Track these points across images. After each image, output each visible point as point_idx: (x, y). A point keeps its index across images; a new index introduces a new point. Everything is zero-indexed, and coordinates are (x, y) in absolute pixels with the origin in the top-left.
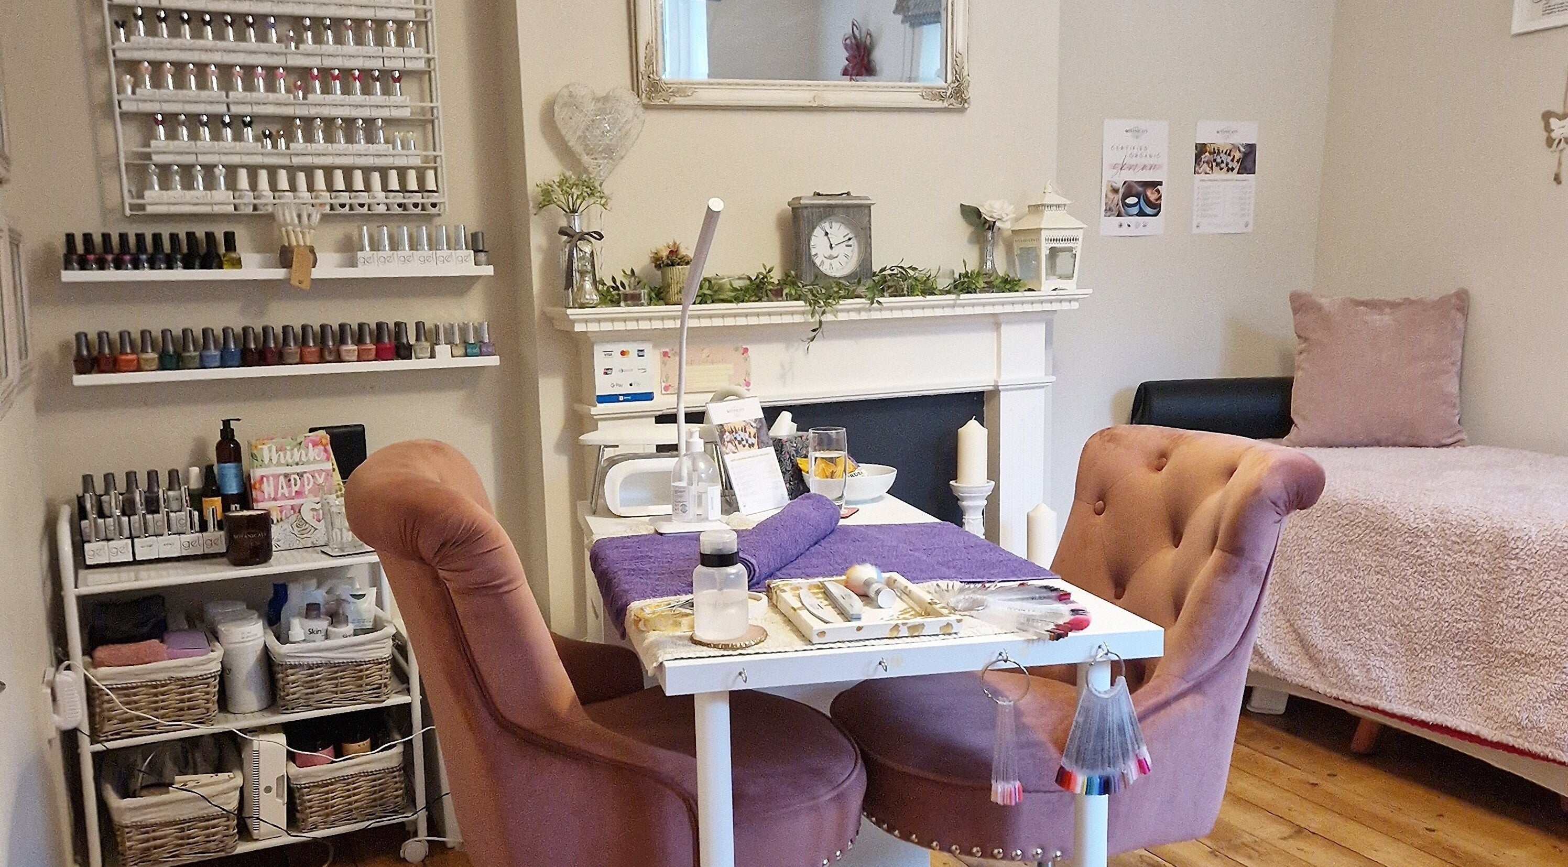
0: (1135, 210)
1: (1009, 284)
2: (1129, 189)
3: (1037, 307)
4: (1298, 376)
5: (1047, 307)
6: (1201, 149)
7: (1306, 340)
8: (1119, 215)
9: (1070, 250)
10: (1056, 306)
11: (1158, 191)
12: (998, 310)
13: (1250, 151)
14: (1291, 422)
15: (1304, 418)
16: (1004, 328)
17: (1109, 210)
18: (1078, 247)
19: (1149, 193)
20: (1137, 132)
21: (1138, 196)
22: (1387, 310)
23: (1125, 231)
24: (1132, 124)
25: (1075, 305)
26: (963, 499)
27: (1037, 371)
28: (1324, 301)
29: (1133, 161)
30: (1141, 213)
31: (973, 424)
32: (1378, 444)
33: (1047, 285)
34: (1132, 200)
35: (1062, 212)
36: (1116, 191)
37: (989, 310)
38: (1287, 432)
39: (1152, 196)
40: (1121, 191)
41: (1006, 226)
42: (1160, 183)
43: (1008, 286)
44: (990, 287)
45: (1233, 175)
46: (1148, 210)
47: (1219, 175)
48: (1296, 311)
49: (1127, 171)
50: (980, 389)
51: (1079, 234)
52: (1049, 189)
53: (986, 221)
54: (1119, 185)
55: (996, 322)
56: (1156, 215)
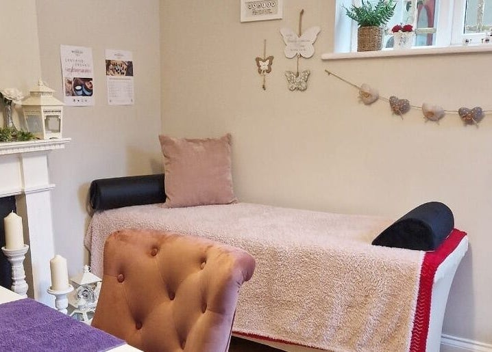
0: (81, 93)
1: (25, 137)
2: (77, 82)
3: (43, 149)
4: (166, 174)
5: (48, 148)
6: (108, 63)
7: (169, 158)
8: (73, 95)
9: (57, 116)
10: (53, 148)
11: (91, 83)
12: (21, 151)
13: (130, 65)
14: (166, 196)
15: (172, 194)
16: (24, 161)
17: (68, 92)
18: (61, 116)
19: (86, 84)
20: (77, 52)
21: (81, 85)
22: (201, 143)
23: (77, 103)
24: (75, 48)
25: (62, 147)
26: (11, 257)
27: (44, 182)
28: (174, 139)
29: (78, 67)
30: (84, 94)
31: (12, 215)
32: (203, 204)
33: (47, 136)
34: (78, 88)
35: (49, 96)
36: (70, 83)
37: (16, 151)
38: (164, 201)
39: (88, 86)
40: (73, 83)
41: (19, 103)
42: (91, 79)
43: (26, 138)
44: (15, 138)
45: (124, 77)
46: (87, 93)
47: (118, 76)
48: (162, 144)
49: (74, 73)
50: (13, 195)
51: (61, 108)
52: (41, 83)
53: (6, 100)
54: (71, 79)
55: (19, 157)
56: (90, 95)
